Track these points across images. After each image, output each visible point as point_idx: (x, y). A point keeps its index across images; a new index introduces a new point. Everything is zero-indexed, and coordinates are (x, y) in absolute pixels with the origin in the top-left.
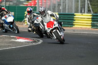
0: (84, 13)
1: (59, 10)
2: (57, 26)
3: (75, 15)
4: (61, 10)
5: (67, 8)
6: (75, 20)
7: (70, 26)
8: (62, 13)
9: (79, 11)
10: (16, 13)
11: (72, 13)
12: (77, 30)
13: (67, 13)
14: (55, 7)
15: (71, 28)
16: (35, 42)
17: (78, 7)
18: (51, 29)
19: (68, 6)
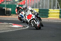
0: (55, 9)
1: (39, 7)
2: (34, 17)
3: (49, 10)
4: (40, 7)
5: (44, 6)
6: (49, 13)
7: (46, 17)
8: (41, 9)
9: (52, 7)
10: (13, 9)
11: (47, 9)
12: (51, 20)
13: (44, 9)
14: (37, 5)
15: (47, 18)
16: (24, 27)
17: (51, 5)
18: (30, 20)
19: (45, 5)
